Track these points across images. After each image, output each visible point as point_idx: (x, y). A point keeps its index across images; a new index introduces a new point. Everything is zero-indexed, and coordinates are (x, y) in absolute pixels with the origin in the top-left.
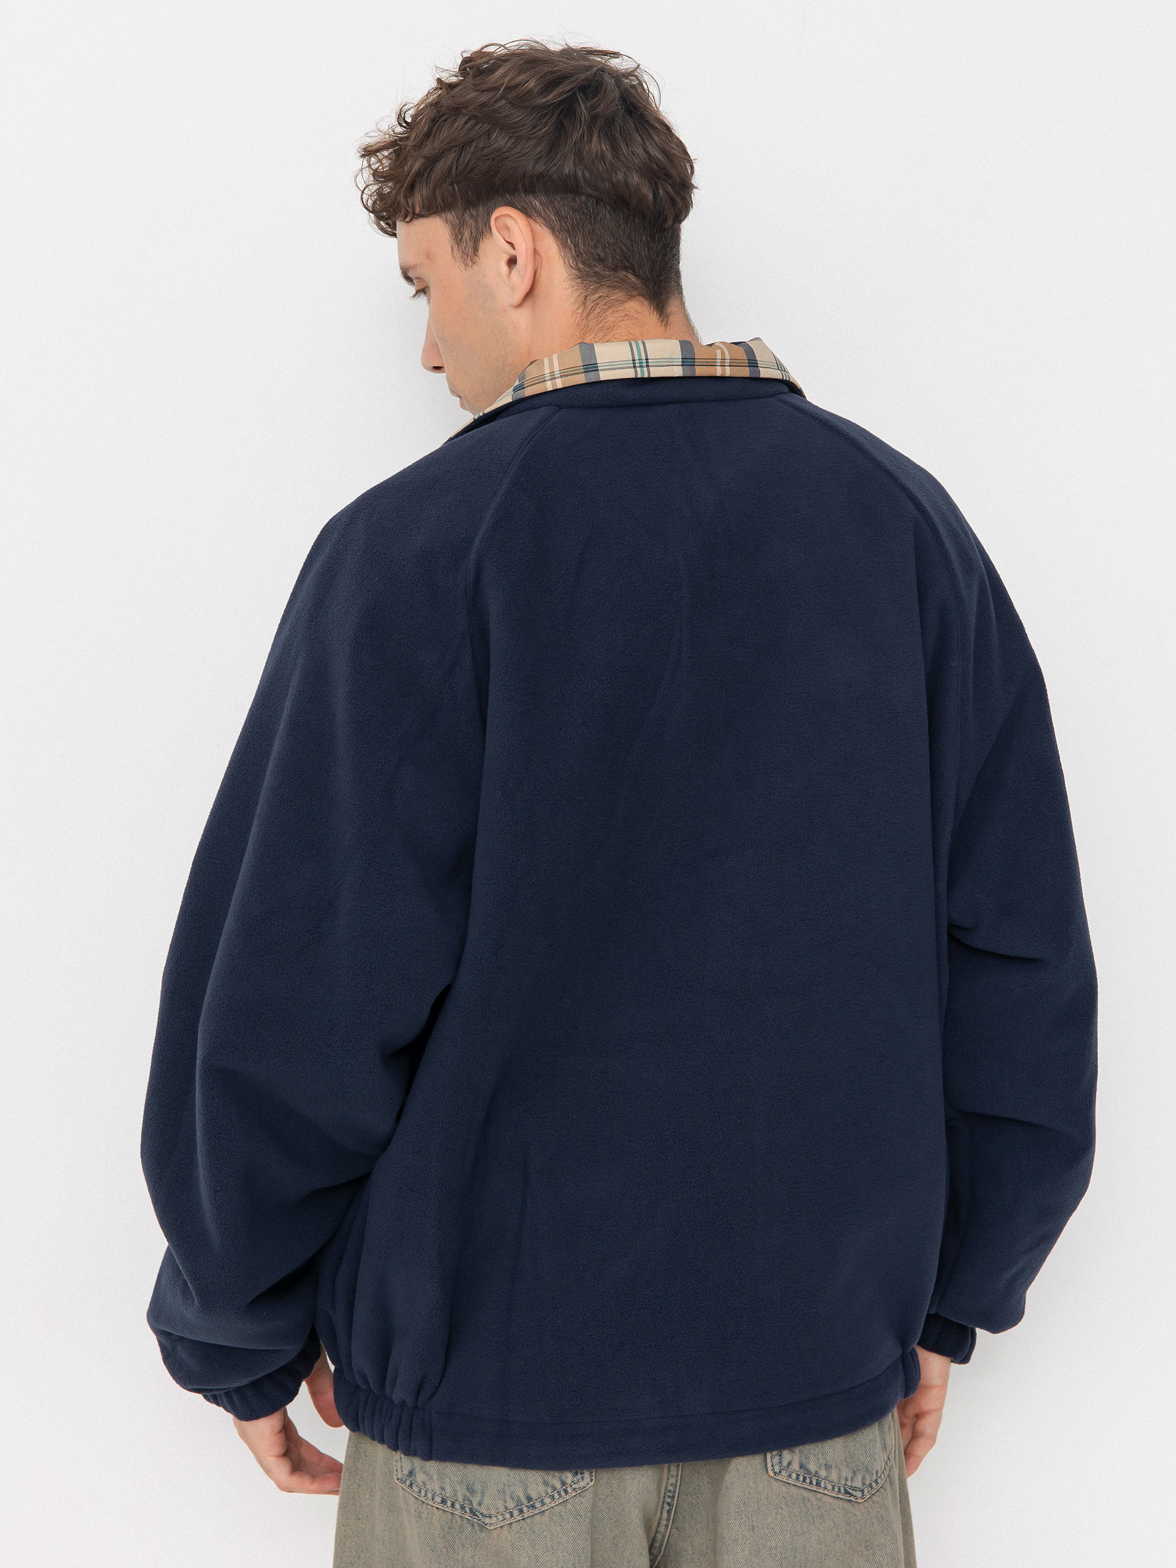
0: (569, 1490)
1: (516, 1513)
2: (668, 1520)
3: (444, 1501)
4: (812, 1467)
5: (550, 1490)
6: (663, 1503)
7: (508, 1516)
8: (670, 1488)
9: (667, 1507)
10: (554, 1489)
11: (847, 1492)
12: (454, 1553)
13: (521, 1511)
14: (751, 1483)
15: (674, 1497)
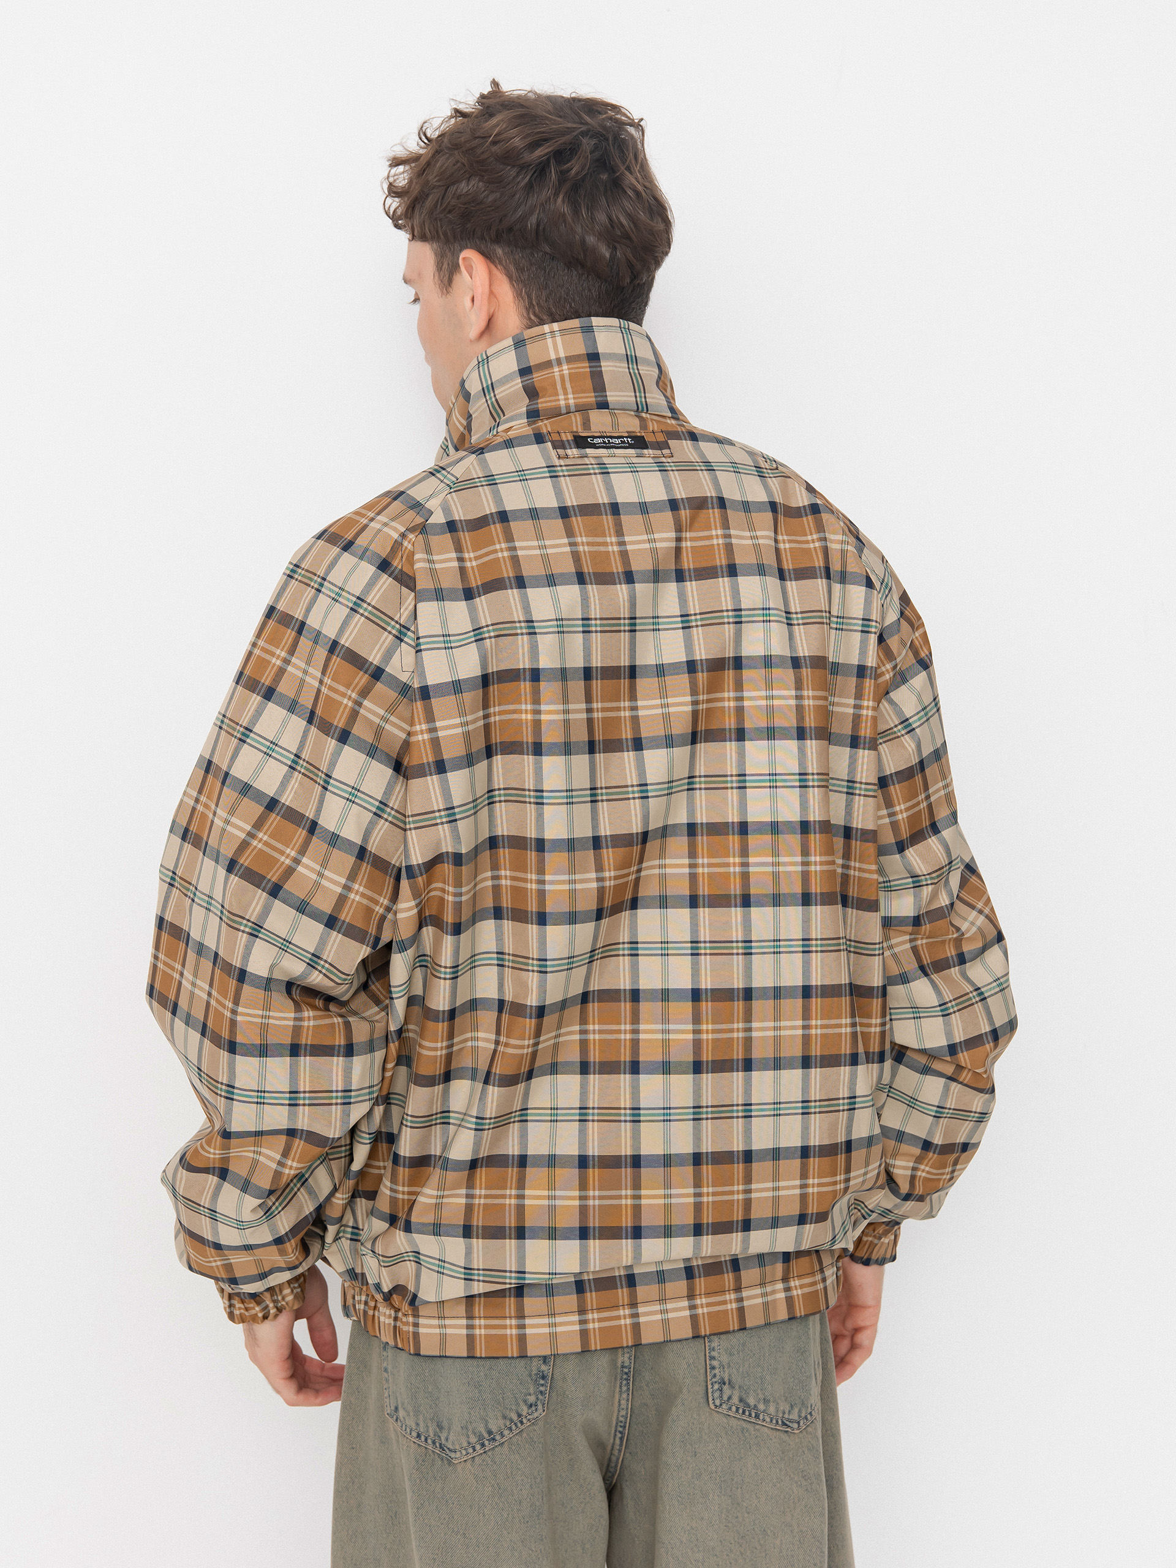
0: (525, 1421)
1: (478, 1447)
2: (621, 1445)
3: (419, 1436)
4: (752, 1401)
5: (508, 1423)
6: (616, 1431)
7: (471, 1450)
8: (621, 1419)
9: (619, 1435)
10: (512, 1421)
11: (784, 1424)
12: (427, 1483)
13: (483, 1445)
14: (695, 1415)
15: (625, 1427)
